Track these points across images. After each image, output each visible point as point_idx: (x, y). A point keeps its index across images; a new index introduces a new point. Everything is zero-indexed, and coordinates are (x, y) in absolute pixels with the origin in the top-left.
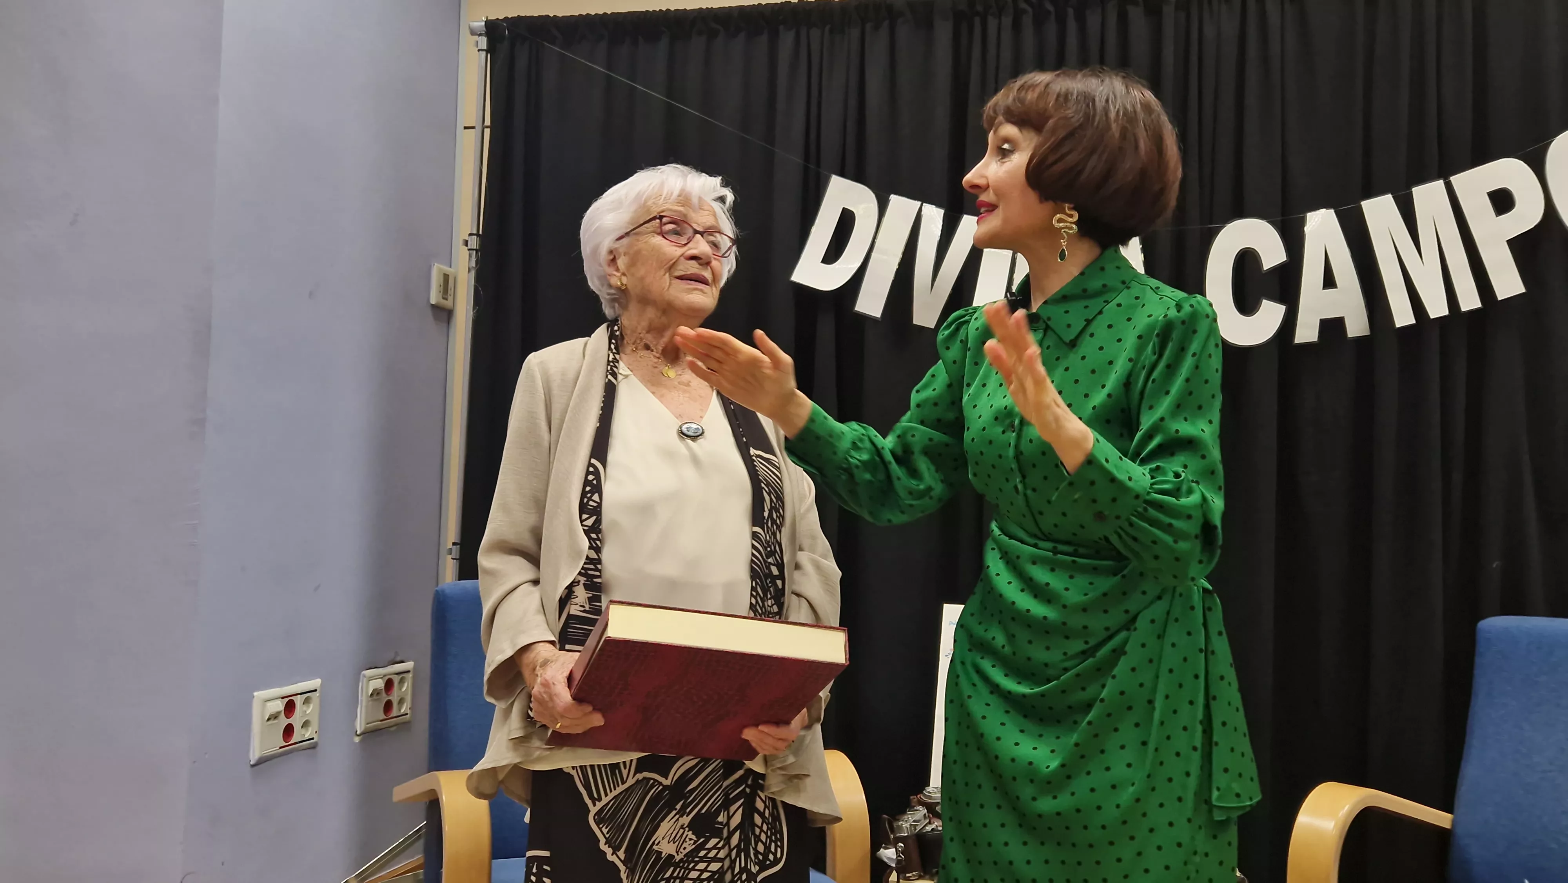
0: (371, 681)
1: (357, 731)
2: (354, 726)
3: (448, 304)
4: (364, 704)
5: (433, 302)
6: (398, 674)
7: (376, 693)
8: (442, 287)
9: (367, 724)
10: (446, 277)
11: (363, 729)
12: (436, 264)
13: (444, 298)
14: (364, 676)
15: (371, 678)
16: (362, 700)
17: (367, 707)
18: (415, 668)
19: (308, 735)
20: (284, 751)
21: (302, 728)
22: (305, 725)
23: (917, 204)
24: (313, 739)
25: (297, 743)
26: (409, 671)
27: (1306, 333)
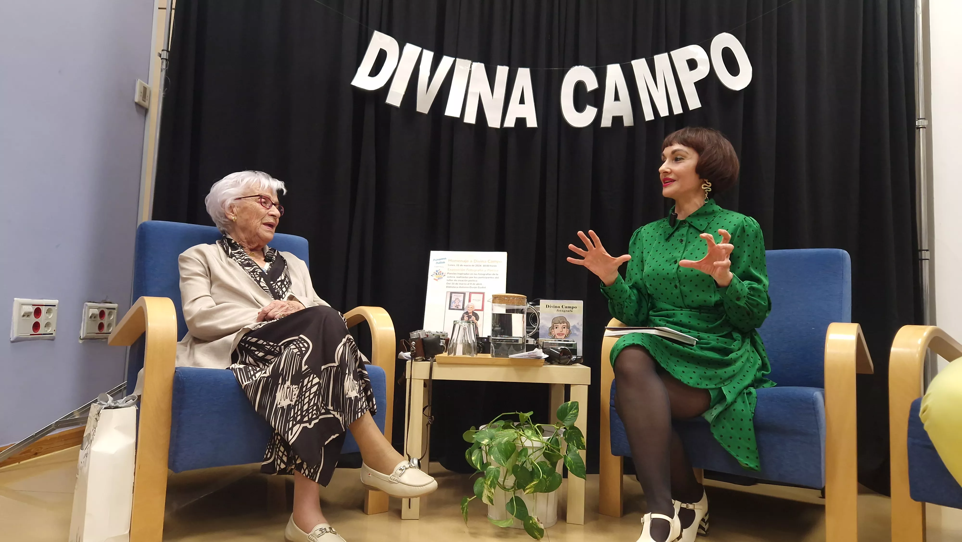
0: (90, 309)
1: (81, 337)
2: (80, 334)
3: (146, 104)
4: (86, 321)
5: (136, 100)
6: (107, 309)
7: (93, 316)
8: (142, 93)
9: (87, 334)
10: (145, 89)
11: (84, 336)
12: (139, 80)
13: (143, 100)
14: (87, 305)
15: (91, 307)
16: (84, 319)
17: (87, 323)
18: (118, 307)
19: (49, 331)
20: (32, 338)
21: (45, 327)
22: (47, 325)
23: (420, 49)
24: (52, 334)
25: (41, 334)
26: (115, 309)
27: (606, 122)
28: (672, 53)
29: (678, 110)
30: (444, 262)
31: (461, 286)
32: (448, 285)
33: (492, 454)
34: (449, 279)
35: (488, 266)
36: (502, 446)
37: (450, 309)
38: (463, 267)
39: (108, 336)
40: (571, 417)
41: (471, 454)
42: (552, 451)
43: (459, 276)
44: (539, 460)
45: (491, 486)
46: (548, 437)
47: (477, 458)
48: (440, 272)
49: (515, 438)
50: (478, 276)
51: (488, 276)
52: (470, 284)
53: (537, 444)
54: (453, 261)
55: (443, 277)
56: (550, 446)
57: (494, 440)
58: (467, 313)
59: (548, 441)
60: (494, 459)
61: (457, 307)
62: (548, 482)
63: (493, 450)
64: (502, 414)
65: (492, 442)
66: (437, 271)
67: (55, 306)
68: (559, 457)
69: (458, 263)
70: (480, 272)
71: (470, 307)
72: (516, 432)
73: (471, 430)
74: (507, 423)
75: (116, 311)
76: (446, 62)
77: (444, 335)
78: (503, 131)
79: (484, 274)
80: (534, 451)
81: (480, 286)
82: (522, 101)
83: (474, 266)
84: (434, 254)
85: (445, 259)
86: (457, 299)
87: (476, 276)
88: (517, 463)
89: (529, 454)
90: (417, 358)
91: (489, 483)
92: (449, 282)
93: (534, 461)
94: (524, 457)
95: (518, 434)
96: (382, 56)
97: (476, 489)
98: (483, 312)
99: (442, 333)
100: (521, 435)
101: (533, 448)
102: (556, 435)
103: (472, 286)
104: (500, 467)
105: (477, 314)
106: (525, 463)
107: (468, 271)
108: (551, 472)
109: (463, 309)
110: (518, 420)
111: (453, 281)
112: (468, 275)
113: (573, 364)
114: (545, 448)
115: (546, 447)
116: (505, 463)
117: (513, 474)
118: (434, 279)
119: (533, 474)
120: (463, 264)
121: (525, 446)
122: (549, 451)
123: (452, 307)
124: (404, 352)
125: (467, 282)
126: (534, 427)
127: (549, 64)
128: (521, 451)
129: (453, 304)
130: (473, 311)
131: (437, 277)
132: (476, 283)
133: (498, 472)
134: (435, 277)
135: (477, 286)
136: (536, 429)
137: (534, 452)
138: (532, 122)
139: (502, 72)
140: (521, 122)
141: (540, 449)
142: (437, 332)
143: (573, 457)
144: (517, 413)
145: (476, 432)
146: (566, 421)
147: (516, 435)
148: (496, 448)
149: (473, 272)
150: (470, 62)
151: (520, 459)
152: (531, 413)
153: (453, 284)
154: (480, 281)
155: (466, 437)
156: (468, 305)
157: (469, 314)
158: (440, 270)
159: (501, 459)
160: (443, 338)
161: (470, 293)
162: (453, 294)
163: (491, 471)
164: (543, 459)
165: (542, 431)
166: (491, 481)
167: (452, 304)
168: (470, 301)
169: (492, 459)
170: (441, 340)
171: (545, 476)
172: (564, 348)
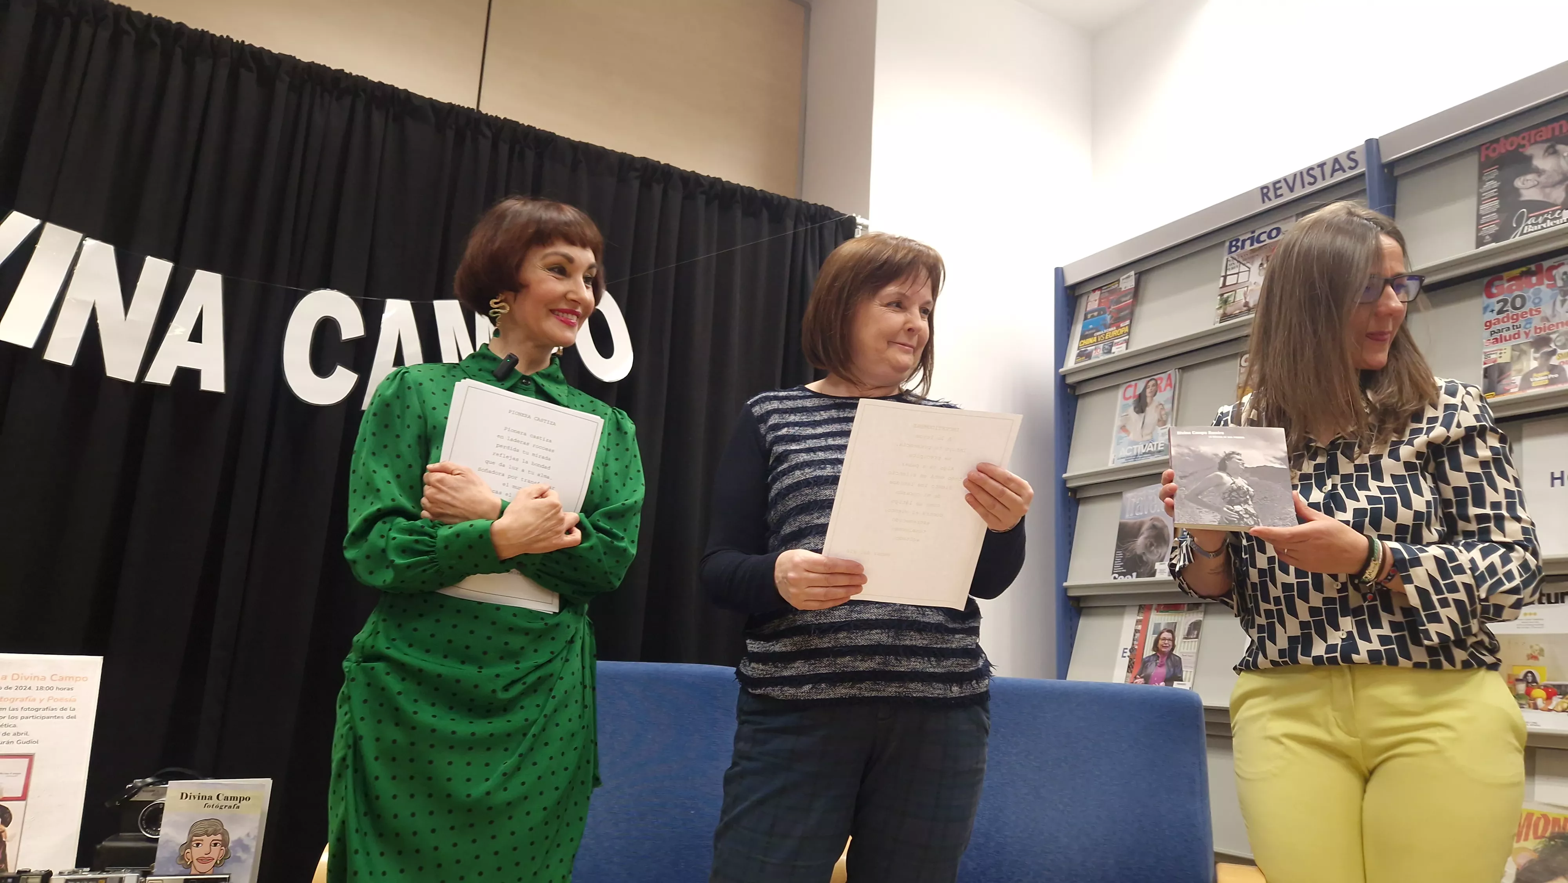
35: (49, 688)
50: (20, 714)
51: (46, 713)
70: (26, 705)
76: (18, 223)
78: (142, 389)
79: (37, 710)
81: (27, 738)
82: (196, 337)
83: (11, 689)
87: (13, 714)
98: (24, 803)
105: (7, 809)
127: (268, 273)
132: (11, 731)
135: (15, 739)
138: (213, 381)
139: (156, 270)
140: (187, 376)
150: (79, 235)
154: (24, 726)
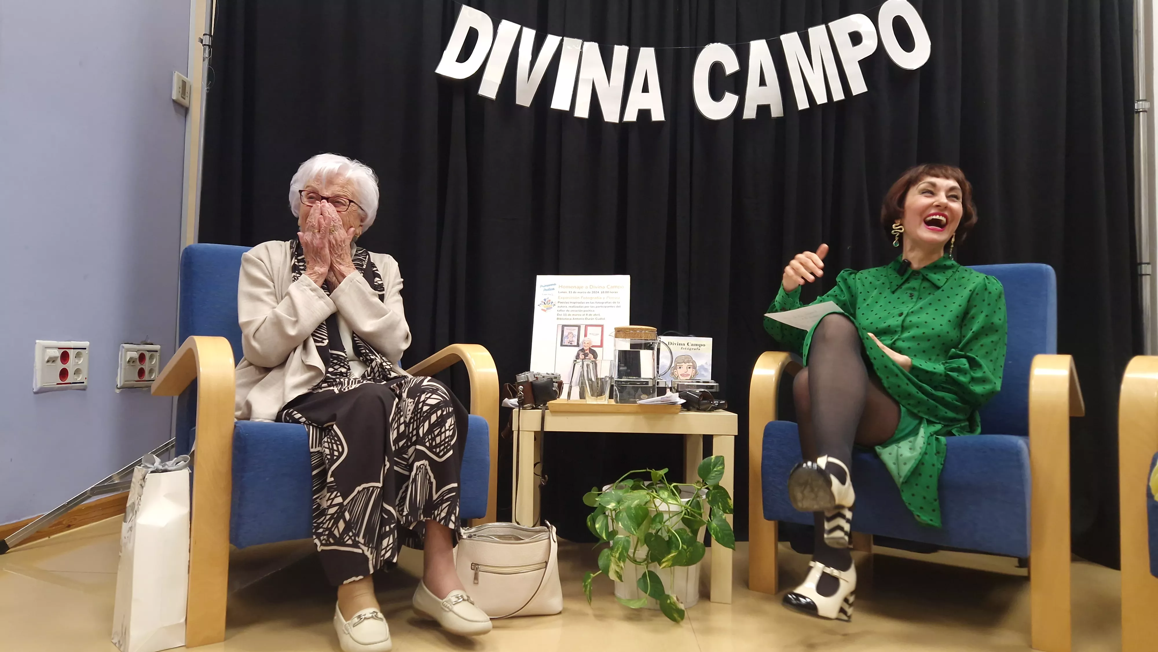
0: (128, 352)
1: (117, 385)
2: (116, 382)
3: (185, 102)
4: (123, 367)
5: (174, 98)
6: (148, 351)
7: (131, 361)
8: (180, 88)
9: (125, 381)
10: (184, 83)
11: (122, 384)
12: (176, 72)
13: (182, 97)
14: (123, 347)
15: (128, 350)
16: (121, 364)
17: (125, 369)
18: (161, 349)
19: (79, 379)
20: (60, 387)
21: (74, 374)
22: (77, 372)
23: (519, 26)
24: (83, 383)
25: (70, 383)
26: (157, 351)
27: (750, 113)
28: (830, 24)
29: (838, 95)
30: (553, 289)
31: (575, 317)
32: (559, 317)
33: (620, 520)
34: (559, 309)
35: (607, 292)
36: (632, 511)
37: (562, 345)
38: (577, 295)
39: (152, 383)
40: (716, 474)
41: (594, 522)
42: (692, 515)
43: (572, 305)
44: (676, 527)
45: (619, 559)
46: (688, 500)
47: (602, 525)
48: (549, 301)
49: (648, 501)
50: (595, 305)
51: (607, 305)
52: (585, 315)
53: (674, 508)
54: (564, 287)
55: (552, 307)
56: (690, 509)
57: (622, 504)
58: (583, 350)
59: (687, 504)
60: (622, 527)
61: (571, 343)
62: (688, 553)
63: (621, 515)
64: (629, 471)
65: (620, 506)
66: (545, 300)
67: (85, 349)
68: (701, 523)
69: (570, 290)
70: (598, 301)
71: (586, 342)
72: (648, 494)
73: (592, 492)
74: (637, 483)
75: (158, 354)
76: (552, 42)
77: (557, 377)
78: (623, 126)
79: (603, 303)
80: (671, 515)
81: (598, 317)
82: (645, 89)
83: (590, 293)
84: (542, 280)
85: (555, 284)
86: (571, 333)
87: (592, 305)
88: (650, 531)
89: (664, 520)
90: (525, 406)
91: (617, 555)
92: (560, 313)
93: (671, 528)
94: (659, 524)
95: (651, 495)
96: (472, 36)
97: (601, 563)
98: (602, 348)
99: (554, 375)
100: (654, 497)
101: (669, 512)
102: (697, 496)
103: (588, 317)
104: (630, 536)
105: (595, 351)
106: (660, 531)
107: (582, 299)
108: (691, 542)
109: (578, 345)
110: (650, 479)
111: (565, 311)
112: (583, 304)
113: (716, 410)
114: (684, 512)
115: (686, 511)
116: (636, 532)
117: (645, 545)
118: (542, 310)
119: (669, 544)
120: (577, 290)
121: (660, 510)
122: (689, 516)
123: (564, 343)
124: (509, 399)
125: (582, 313)
126: (669, 487)
127: (678, 41)
128: (655, 516)
129: (566, 339)
130: (590, 348)
131: (545, 307)
132: (593, 313)
133: (628, 542)
134: (543, 307)
135: (595, 317)
136: (672, 490)
137: (670, 518)
138: (658, 115)
139: (620, 53)
140: (644, 114)
141: (678, 513)
142: (547, 374)
143: (720, 523)
144: (648, 470)
145: (599, 494)
146: (710, 479)
147: (648, 497)
148: (625, 514)
149: (589, 301)
150: (580, 41)
151: (654, 526)
152: (666, 470)
153: (565, 315)
154: (597, 311)
155: (587, 500)
156: (584, 341)
157: (585, 351)
158: (549, 299)
159: (631, 527)
160: (555, 381)
161: (586, 325)
162: (565, 327)
163: (619, 541)
164: (682, 525)
165: (679, 491)
166: (619, 553)
167: (564, 339)
168: (586, 336)
169: (620, 527)
170: (554, 384)
171: (685, 547)
172: (704, 391)
